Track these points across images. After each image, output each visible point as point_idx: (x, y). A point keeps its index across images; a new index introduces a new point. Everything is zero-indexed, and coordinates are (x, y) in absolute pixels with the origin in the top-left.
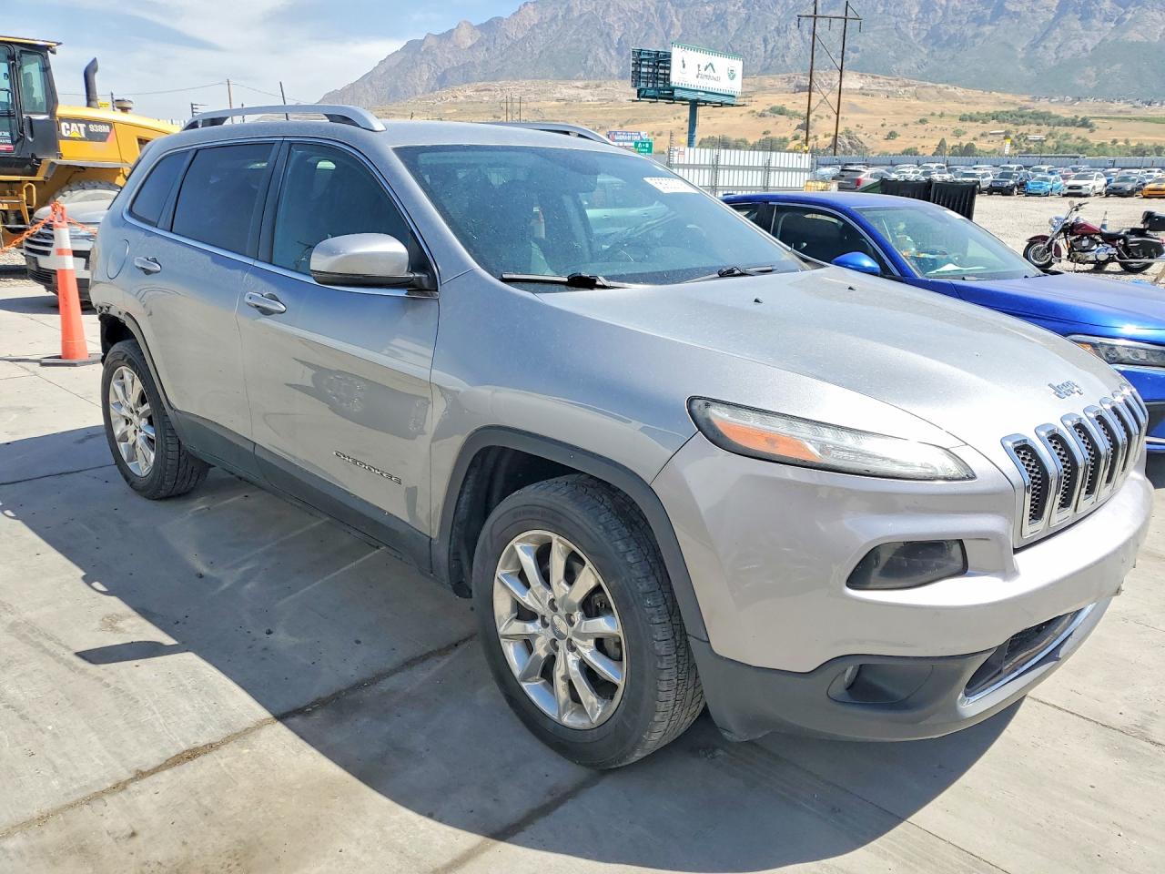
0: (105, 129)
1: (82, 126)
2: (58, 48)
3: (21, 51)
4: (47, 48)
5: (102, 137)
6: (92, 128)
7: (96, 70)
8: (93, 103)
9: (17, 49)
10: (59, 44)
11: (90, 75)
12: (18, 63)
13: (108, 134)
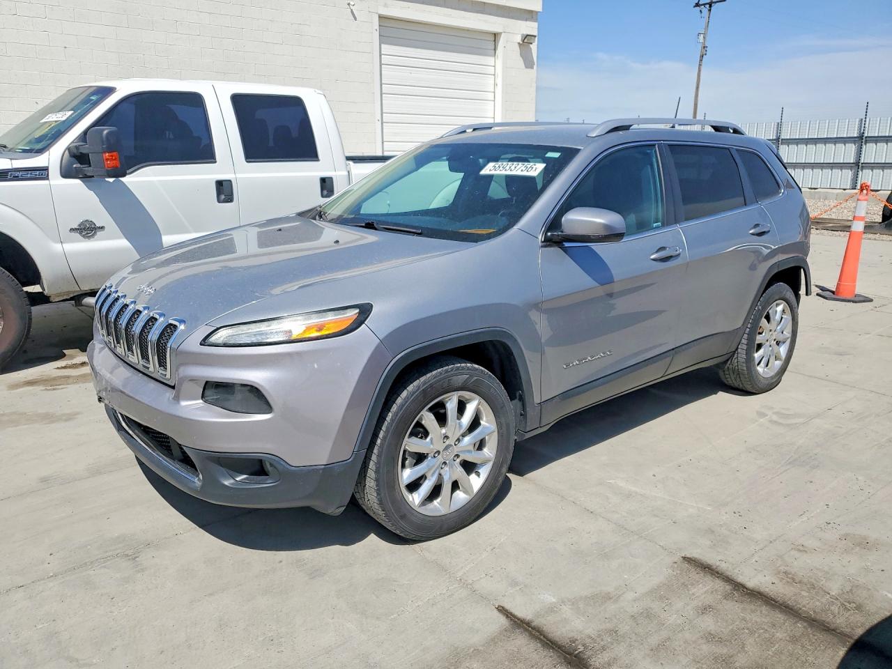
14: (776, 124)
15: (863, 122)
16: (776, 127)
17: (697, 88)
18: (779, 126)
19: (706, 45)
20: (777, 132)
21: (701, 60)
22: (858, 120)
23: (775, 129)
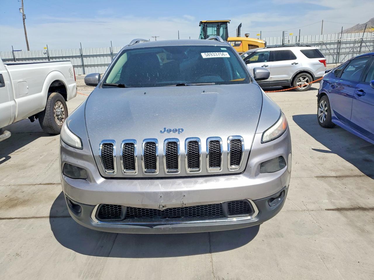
0: (240, 43)
1: (234, 42)
2: (230, 22)
3: (221, 24)
4: (227, 22)
5: (239, 45)
6: (237, 43)
7: (241, 26)
8: (239, 36)
9: (220, 23)
10: (230, 20)
11: (239, 27)
12: (219, 28)
13: (240, 44)
14: (79, 49)
15: (111, 49)
16: (79, 50)
17: (26, 34)
18: (81, 50)
19: (25, 14)
20: (81, 53)
21: (24, 21)
22: (109, 48)
23: (80, 52)
